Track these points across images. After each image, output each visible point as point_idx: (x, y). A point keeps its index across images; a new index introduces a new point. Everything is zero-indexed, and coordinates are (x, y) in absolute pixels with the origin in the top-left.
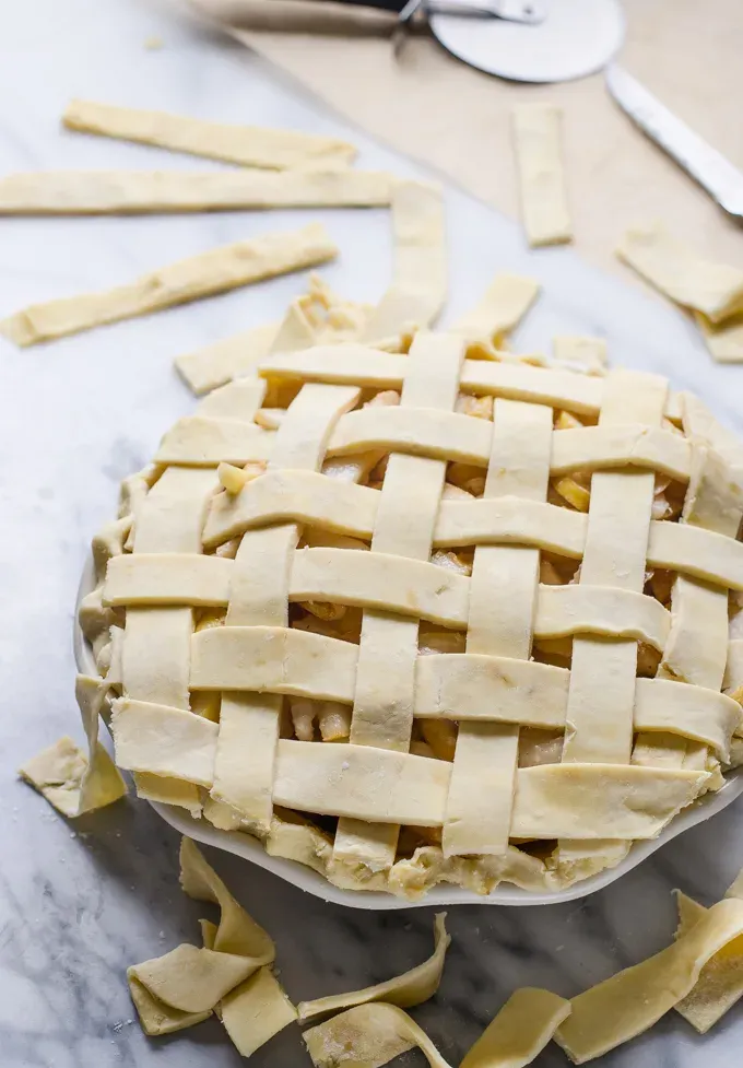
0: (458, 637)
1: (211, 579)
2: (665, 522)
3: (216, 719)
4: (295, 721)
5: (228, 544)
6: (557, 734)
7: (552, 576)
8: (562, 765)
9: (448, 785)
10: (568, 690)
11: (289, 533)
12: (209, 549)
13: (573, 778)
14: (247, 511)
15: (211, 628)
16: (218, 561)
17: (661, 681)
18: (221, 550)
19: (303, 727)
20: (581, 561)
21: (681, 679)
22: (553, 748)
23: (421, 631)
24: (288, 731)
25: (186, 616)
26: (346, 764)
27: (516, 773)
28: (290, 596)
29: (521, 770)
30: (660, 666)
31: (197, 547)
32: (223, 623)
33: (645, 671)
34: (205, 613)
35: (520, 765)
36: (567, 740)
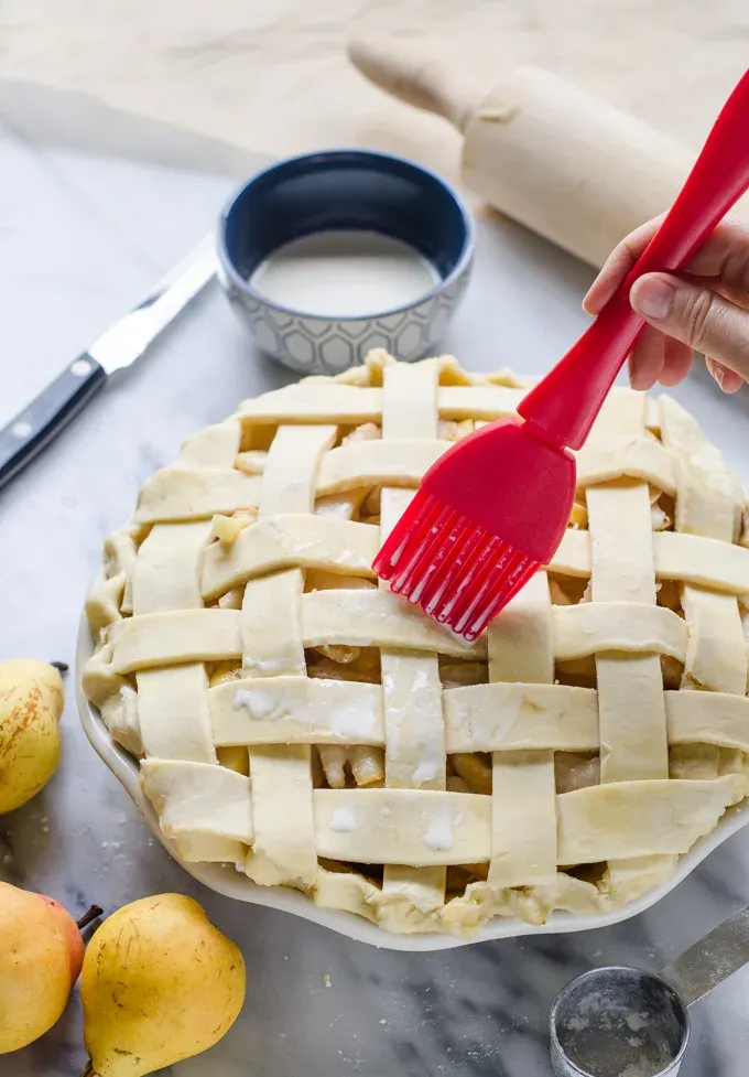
0: (478, 667)
1: (218, 632)
2: (665, 533)
3: (247, 773)
4: (326, 769)
5: (229, 594)
6: (592, 755)
7: (562, 597)
8: (602, 786)
9: (490, 819)
10: (598, 711)
11: (294, 578)
12: (211, 602)
13: (613, 798)
14: (247, 560)
15: (226, 682)
16: (223, 613)
17: (686, 692)
18: (225, 601)
19: (335, 773)
20: (588, 579)
21: (706, 688)
22: (590, 770)
23: (441, 665)
24: (321, 781)
25: (199, 671)
26: (387, 811)
27: (557, 801)
28: (304, 642)
29: (560, 795)
30: (684, 677)
31: (199, 602)
32: (239, 676)
33: (671, 684)
34: (217, 667)
35: (559, 790)
36: (604, 761)
